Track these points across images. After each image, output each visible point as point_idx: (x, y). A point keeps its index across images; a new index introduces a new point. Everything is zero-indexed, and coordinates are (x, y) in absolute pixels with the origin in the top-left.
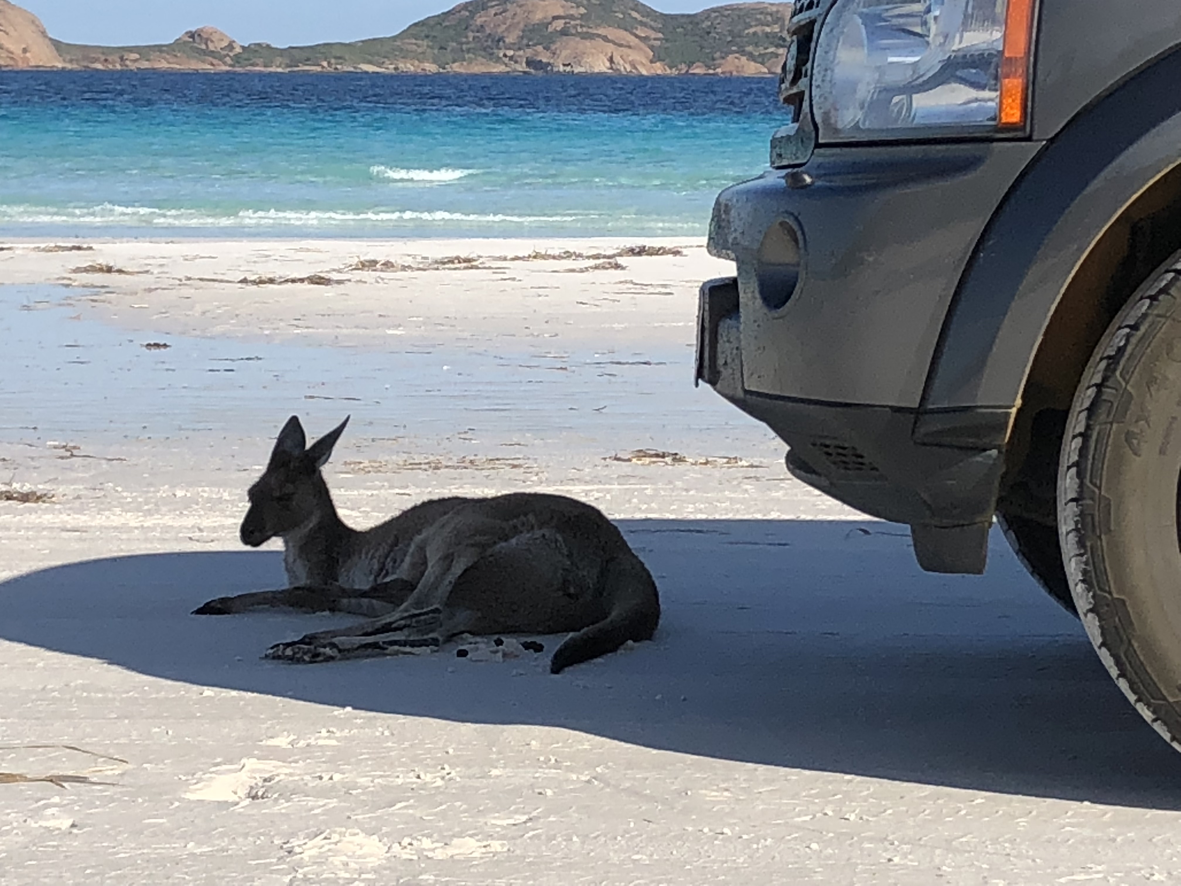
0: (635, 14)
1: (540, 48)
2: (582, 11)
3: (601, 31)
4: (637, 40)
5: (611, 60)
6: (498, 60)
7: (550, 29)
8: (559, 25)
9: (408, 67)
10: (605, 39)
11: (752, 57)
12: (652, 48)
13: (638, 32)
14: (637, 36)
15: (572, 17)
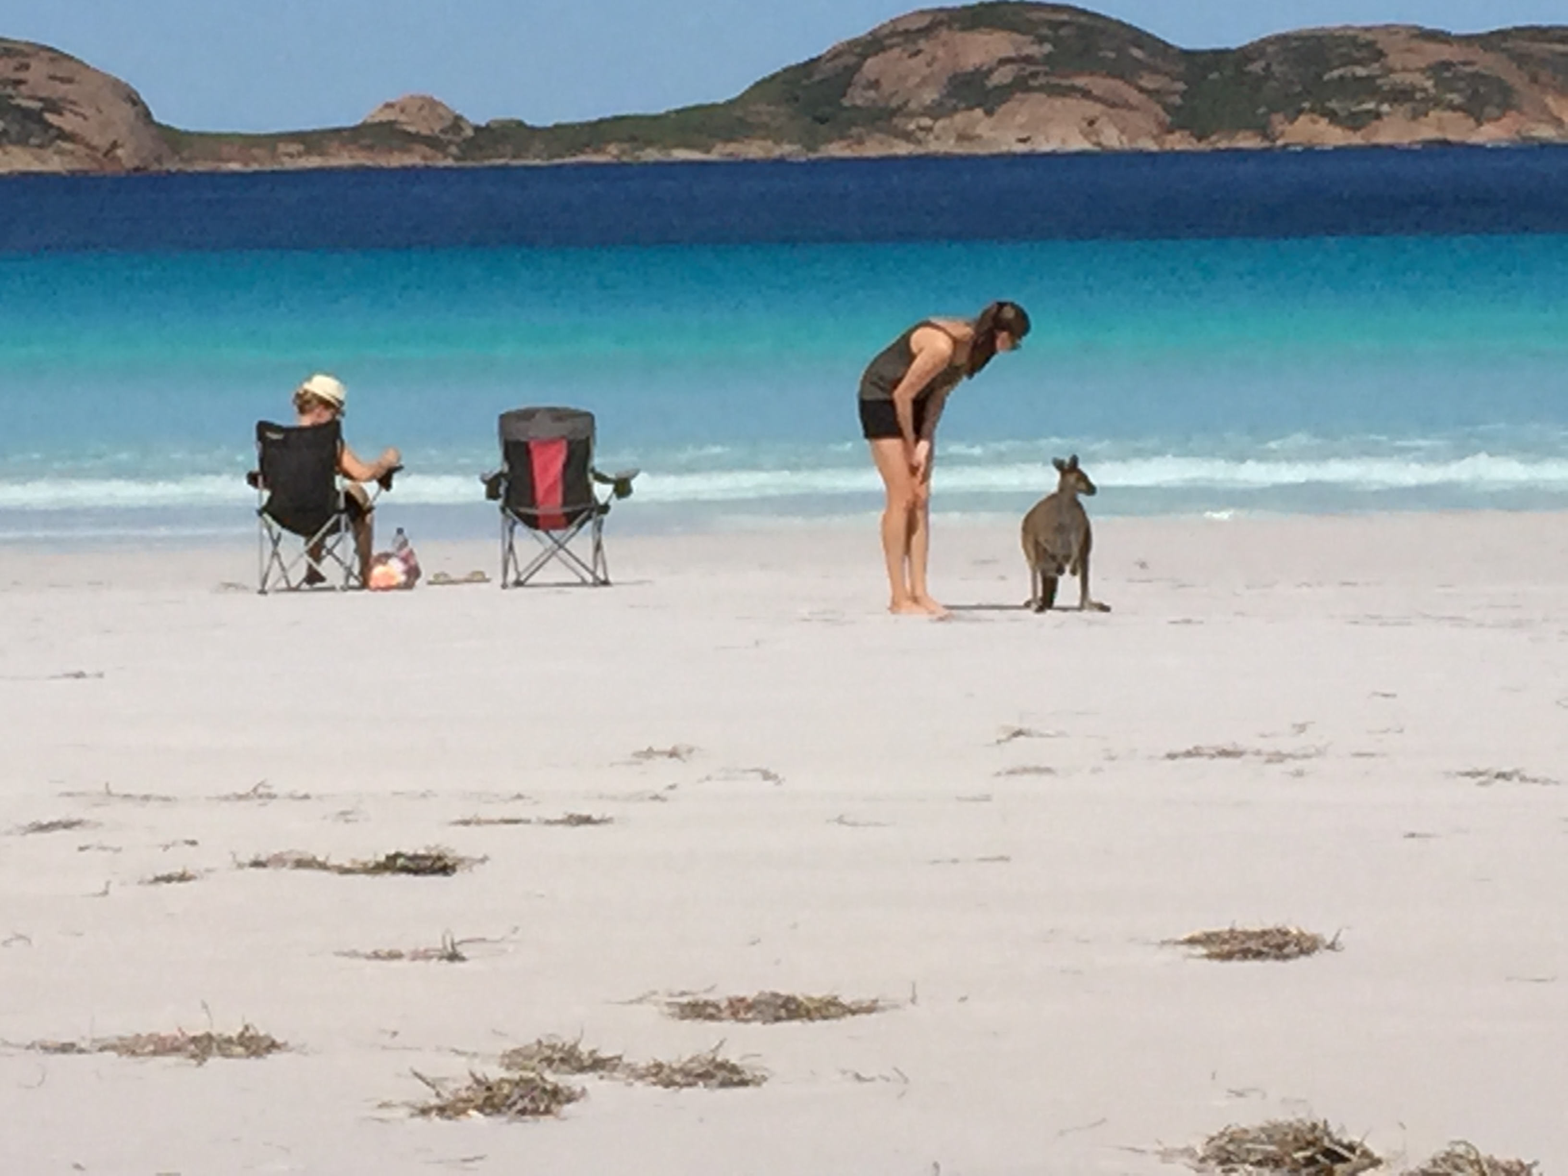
0: (1137, 53)
1: (976, 113)
2: (1048, 48)
3: (1080, 82)
4: (1143, 97)
5: (1096, 131)
6: (904, 134)
7: (993, 79)
8: (1009, 73)
10: (1086, 94)
11: (1333, 117)
12: (1166, 108)
13: (1143, 83)
14: (1141, 90)
15: (1028, 60)
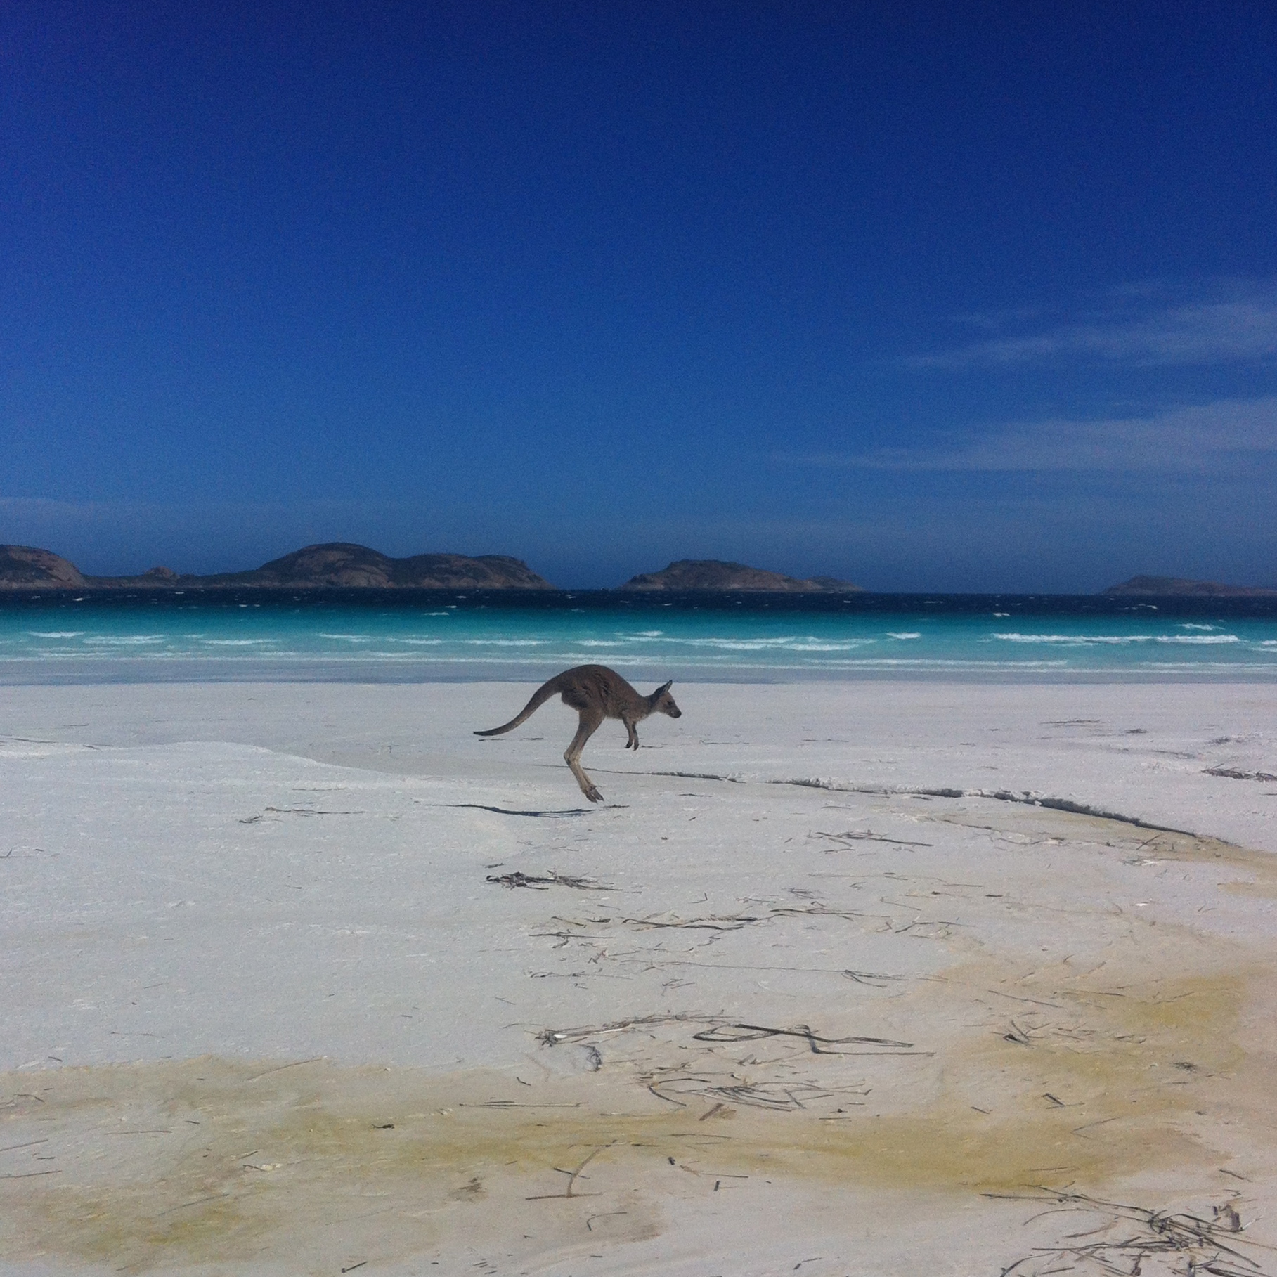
1: (332, 575)
2: (352, 557)
3: (363, 567)
4: (380, 571)
5: (369, 581)
6: (311, 581)
7: (337, 565)
8: (341, 563)
9: (267, 584)
10: (365, 570)
11: (437, 579)
12: (387, 575)
13: (381, 567)
14: (380, 569)
15: (347, 560)
